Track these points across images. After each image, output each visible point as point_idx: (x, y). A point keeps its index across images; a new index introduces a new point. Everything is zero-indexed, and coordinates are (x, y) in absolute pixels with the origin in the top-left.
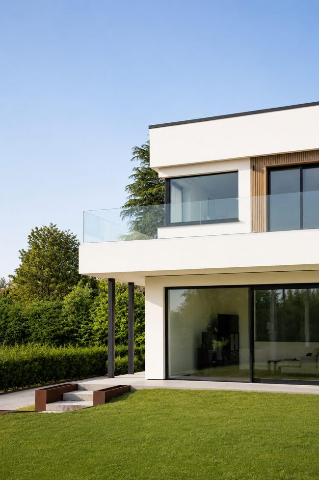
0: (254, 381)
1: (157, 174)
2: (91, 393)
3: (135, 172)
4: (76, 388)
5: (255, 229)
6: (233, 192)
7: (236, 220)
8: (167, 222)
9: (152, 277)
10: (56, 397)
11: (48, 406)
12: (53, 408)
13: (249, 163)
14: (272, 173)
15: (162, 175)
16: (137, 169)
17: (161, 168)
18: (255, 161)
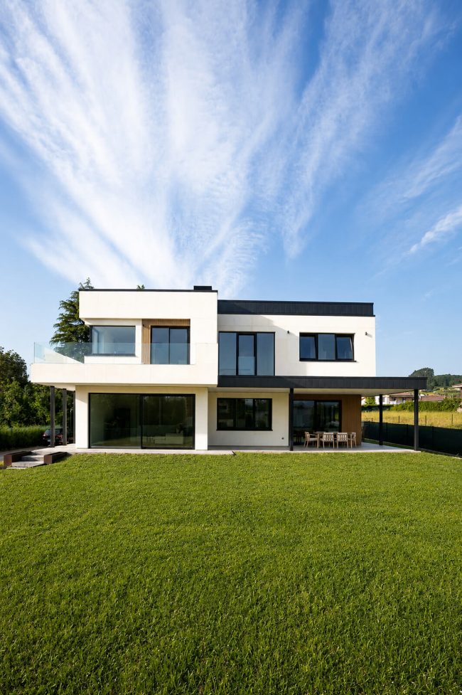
0: (143, 448)
1: (84, 323)
2: (43, 456)
3: (61, 316)
4: (31, 454)
5: (144, 362)
6: (132, 340)
7: (133, 355)
8: (89, 353)
9: (80, 386)
10: (18, 458)
11: (14, 464)
12: (17, 466)
13: (141, 322)
14: (153, 329)
15: (87, 323)
16: (62, 314)
17: (87, 319)
18: (145, 322)
